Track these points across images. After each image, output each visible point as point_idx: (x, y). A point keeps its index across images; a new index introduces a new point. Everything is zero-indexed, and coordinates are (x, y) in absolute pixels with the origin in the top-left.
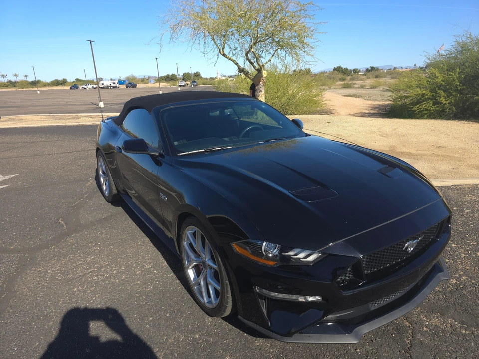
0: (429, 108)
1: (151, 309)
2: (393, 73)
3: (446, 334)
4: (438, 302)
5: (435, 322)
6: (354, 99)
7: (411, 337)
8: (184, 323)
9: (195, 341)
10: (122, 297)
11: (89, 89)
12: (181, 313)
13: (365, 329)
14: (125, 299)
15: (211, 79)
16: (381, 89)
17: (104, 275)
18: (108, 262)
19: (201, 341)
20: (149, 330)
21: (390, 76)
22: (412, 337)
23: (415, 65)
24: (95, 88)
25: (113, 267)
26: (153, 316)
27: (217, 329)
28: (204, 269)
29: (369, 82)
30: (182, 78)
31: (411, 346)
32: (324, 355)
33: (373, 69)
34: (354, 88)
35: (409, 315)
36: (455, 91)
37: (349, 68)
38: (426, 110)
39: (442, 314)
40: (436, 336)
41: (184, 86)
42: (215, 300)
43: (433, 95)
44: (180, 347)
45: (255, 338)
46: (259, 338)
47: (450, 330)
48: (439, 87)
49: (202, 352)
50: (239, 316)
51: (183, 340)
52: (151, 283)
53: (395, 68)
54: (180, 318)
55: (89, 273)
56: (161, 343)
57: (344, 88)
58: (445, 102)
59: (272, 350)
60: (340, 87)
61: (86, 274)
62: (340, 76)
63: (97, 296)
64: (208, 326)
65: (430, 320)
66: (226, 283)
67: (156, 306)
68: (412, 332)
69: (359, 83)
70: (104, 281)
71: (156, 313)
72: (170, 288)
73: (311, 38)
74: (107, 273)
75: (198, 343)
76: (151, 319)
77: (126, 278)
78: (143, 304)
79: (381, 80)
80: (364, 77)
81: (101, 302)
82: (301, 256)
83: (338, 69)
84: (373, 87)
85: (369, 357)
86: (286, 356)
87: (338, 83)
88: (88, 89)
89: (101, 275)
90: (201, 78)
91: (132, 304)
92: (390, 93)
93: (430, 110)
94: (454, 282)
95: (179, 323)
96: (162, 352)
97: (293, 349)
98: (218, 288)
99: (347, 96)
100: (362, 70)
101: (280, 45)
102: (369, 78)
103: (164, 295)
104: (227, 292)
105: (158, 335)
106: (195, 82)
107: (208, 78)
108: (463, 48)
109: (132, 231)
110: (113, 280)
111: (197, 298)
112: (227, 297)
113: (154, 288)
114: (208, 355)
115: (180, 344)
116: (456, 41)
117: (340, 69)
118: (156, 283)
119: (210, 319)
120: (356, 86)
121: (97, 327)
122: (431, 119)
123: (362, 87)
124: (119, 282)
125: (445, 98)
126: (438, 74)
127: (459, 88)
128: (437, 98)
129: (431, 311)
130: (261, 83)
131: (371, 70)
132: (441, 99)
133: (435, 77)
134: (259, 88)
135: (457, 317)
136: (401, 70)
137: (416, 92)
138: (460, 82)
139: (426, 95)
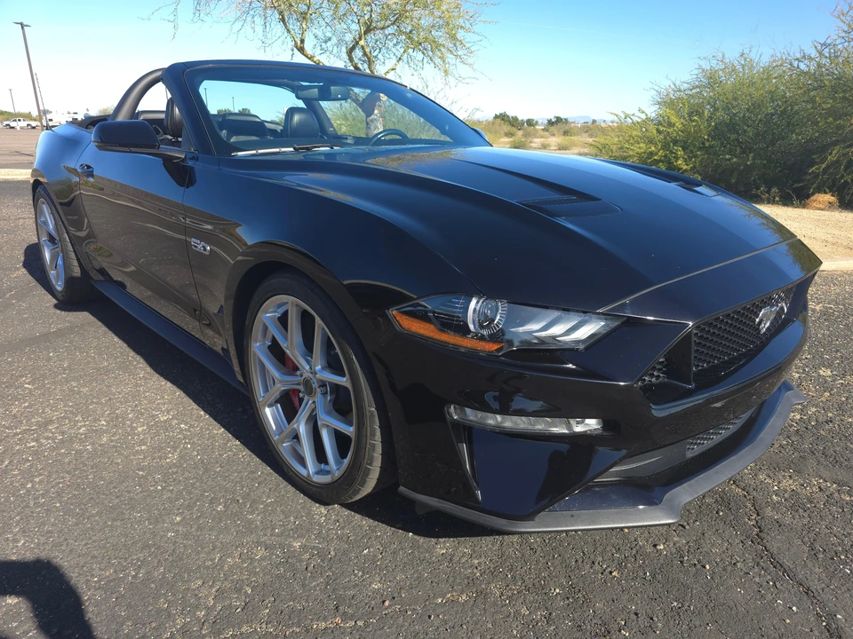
1: (177, 499)
2: (591, 128)
3: (818, 506)
4: (783, 451)
5: (790, 485)
7: (755, 516)
8: (262, 522)
9: (295, 557)
10: (102, 478)
11: (21, 128)
12: (254, 502)
13: (685, 494)
14: (111, 482)
16: (576, 151)
17: (54, 439)
18: (66, 411)
19: (307, 556)
20: (175, 542)
21: (587, 133)
22: (758, 515)
24: (34, 128)
25: (78, 421)
26: (182, 512)
27: (343, 528)
28: (306, 398)
29: (554, 141)
31: (761, 531)
32: (593, 563)
33: (559, 120)
35: (738, 477)
36: (700, 149)
37: (520, 118)
39: (798, 472)
40: (801, 510)
42: (338, 463)
43: (666, 156)
44: (256, 574)
45: (434, 540)
46: (442, 540)
47: (822, 498)
48: (675, 142)
49: (313, 578)
50: (402, 489)
51: (262, 559)
52: (174, 448)
53: (594, 121)
54: (252, 513)
55: (17, 434)
56: (208, 567)
58: (685, 167)
59: (476, 562)
61: (7, 436)
62: (506, 128)
63: (37, 480)
64: (320, 525)
65: (779, 483)
66: (371, 412)
67: (190, 493)
68: (753, 505)
69: (537, 141)
70: (53, 449)
71: (189, 507)
72: (221, 455)
73: (468, 31)
74: (63, 433)
75: (301, 561)
76: (178, 519)
77: (112, 441)
78: (156, 491)
80: (546, 133)
81: (47, 491)
82: (557, 330)
83: (502, 117)
84: (562, 148)
85: (686, 558)
86: (511, 570)
87: (502, 140)
88: (18, 128)
89: (48, 438)
91: (129, 492)
94: (798, 417)
95: (251, 522)
96: (211, 587)
97: (523, 555)
98: (350, 430)
100: (540, 122)
101: (413, 41)
102: (554, 135)
103: (206, 470)
104: (373, 435)
105: (198, 553)
108: (712, 79)
109: (121, 353)
110: (76, 446)
111: (289, 468)
112: (374, 445)
113: (181, 457)
114: (328, 584)
115: (255, 568)
116: (700, 67)
117: (506, 118)
118: (186, 448)
119: (323, 510)
120: (533, 145)
121: (38, 544)
123: (544, 147)
124: (95, 450)
125: (685, 160)
126: (674, 119)
127: (707, 144)
128: (673, 160)
129: (775, 468)
130: (376, 112)
131: (556, 123)
132: (680, 162)
133: (671, 125)
134: (372, 121)
135: (826, 474)
136: (603, 125)
137: (640, 148)
138: (709, 135)
139: (657, 154)
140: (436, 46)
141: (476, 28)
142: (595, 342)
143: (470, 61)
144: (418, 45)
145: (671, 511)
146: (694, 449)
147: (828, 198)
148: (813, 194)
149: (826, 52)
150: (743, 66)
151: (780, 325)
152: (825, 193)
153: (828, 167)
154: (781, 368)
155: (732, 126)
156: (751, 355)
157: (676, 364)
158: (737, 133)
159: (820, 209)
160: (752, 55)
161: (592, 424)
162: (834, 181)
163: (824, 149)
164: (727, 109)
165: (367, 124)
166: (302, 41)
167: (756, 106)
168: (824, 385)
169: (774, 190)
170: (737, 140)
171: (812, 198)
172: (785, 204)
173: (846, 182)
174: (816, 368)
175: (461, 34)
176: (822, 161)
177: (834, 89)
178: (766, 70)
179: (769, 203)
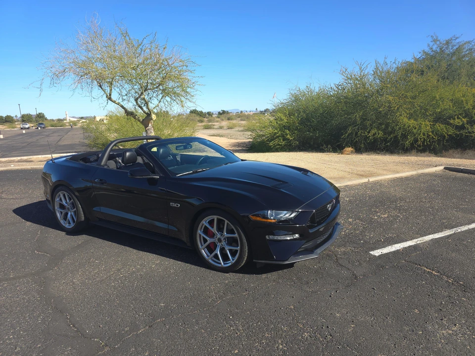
0: (280, 144)
2: (241, 116)
3: (350, 253)
4: (341, 242)
5: (343, 250)
6: (218, 138)
13: (319, 251)
15: (59, 120)
16: (237, 129)
21: (240, 119)
22: (336, 257)
23: (256, 109)
28: (219, 243)
29: (224, 124)
30: (20, 119)
31: (337, 260)
33: (224, 112)
34: (214, 128)
36: (296, 130)
37: (204, 111)
38: (279, 145)
39: (345, 246)
40: (346, 254)
41: (28, 128)
42: (232, 259)
43: (282, 134)
48: (285, 127)
50: (254, 260)
53: (241, 112)
57: (206, 129)
58: (291, 138)
60: (202, 128)
62: (198, 118)
68: (335, 255)
69: (217, 124)
73: (192, 88)
79: (234, 122)
80: (219, 119)
82: (287, 215)
83: (194, 112)
84: (229, 128)
85: (321, 268)
87: (198, 124)
90: (46, 119)
92: (250, 133)
93: (281, 145)
98: (238, 248)
99: (212, 136)
100: (214, 113)
101: (165, 92)
102: (223, 120)
106: (42, 124)
107: (54, 119)
108: (296, 99)
116: (290, 93)
117: (196, 112)
120: (215, 127)
122: (283, 151)
123: (221, 128)
125: (290, 135)
126: (283, 118)
127: (299, 128)
128: (285, 135)
129: (339, 246)
130: (150, 125)
131: (223, 113)
132: (288, 136)
133: (282, 120)
134: (148, 129)
135: (351, 246)
136: (246, 114)
137: (270, 131)
138: (299, 124)
139: (278, 133)
140: (178, 95)
141: (195, 87)
142: (295, 217)
143: (194, 101)
144: (168, 94)
145: (317, 254)
146: (319, 242)
147: (350, 149)
148: (345, 147)
149: (340, 87)
150: (308, 92)
151: (334, 208)
152: (349, 147)
153: (348, 135)
154: (335, 218)
155: (308, 119)
156: (328, 216)
157: (313, 220)
158: (310, 122)
159: (348, 154)
160: (311, 87)
161: (297, 236)
162: (352, 140)
163: (346, 128)
164: (304, 112)
165: (146, 131)
166: (110, 95)
167: (316, 110)
168: (350, 224)
169: (329, 146)
170: (311, 125)
171: (344, 150)
172: (334, 152)
173: (356, 141)
174: (348, 219)
175: (188, 90)
176: (346, 133)
177: (346, 103)
178: (318, 94)
179: (328, 152)
